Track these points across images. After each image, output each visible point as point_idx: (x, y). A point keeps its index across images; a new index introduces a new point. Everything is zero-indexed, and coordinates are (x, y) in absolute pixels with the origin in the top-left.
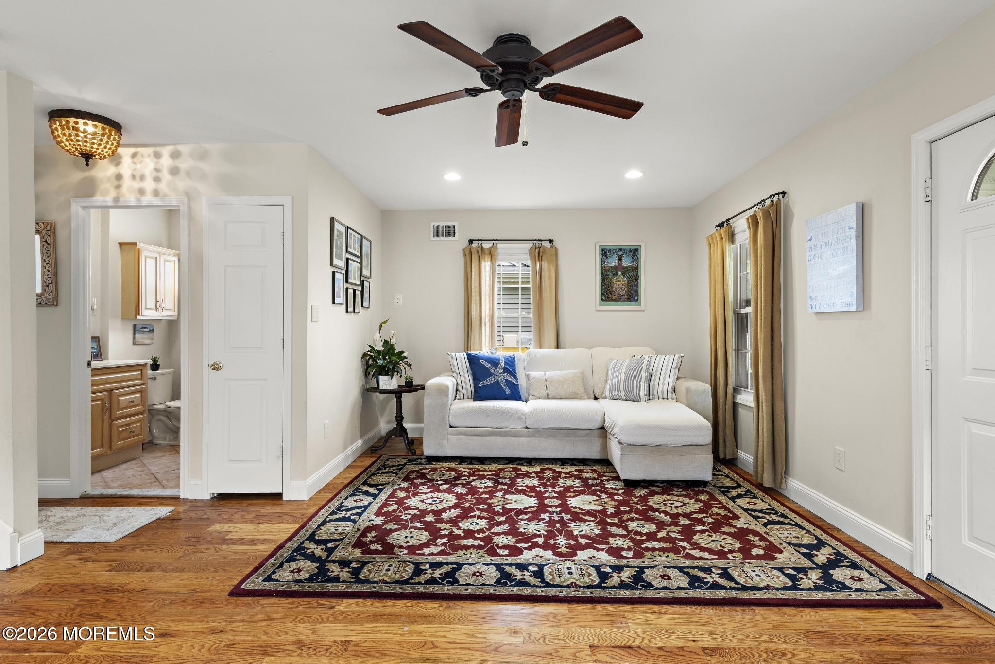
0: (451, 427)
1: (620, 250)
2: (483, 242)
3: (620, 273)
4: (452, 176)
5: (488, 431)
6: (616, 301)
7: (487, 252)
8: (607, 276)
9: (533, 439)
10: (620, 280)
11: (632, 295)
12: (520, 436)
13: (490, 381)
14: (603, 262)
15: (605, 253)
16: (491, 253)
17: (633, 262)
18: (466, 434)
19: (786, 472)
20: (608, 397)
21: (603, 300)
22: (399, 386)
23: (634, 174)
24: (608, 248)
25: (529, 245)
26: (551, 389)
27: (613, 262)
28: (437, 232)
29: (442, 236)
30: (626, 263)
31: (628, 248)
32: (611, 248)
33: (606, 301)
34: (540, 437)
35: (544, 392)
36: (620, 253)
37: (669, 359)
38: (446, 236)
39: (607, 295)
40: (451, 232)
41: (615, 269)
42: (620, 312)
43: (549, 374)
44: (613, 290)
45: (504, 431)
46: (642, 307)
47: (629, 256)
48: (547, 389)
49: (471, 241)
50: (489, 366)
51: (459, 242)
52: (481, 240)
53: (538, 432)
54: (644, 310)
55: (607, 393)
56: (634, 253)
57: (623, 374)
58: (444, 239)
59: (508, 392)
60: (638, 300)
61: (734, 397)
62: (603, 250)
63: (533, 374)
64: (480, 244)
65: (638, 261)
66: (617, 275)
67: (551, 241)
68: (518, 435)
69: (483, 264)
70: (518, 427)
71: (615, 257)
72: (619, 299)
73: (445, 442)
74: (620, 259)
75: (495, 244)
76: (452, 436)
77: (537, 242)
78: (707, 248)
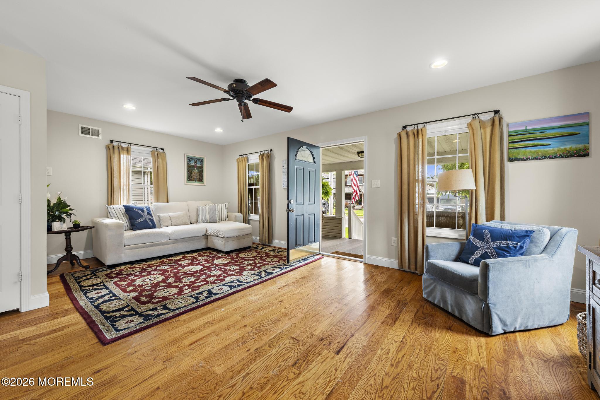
0: (124, 246)
1: (196, 158)
2: (121, 143)
3: (196, 169)
4: (129, 106)
5: (150, 244)
6: (193, 181)
7: (125, 149)
8: (190, 169)
9: (174, 244)
10: (196, 172)
11: (201, 179)
12: (168, 244)
13: (142, 219)
14: (188, 163)
15: (189, 159)
16: (128, 151)
17: (201, 164)
18: (136, 248)
19: (273, 239)
20: (201, 222)
21: (188, 180)
22: (68, 228)
23: (219, 130)
24: (191, 157)
25: (151, 149)
26: (173, 221)
27: (192, 164)
28: (85, 131)
29: (89, 134)
30: (198, 164)
31: (199, 158)
32: (192, 157)
33: (189, 180)
34: (178, 243)
35: (170, 223)
36: (196, 160)
37: (224, 205)
38: (92, 135)
39: (190, 178)
40: (96, 133)
41: (193, 166)
42: (195, 186)
43: (171, 214)
44: (193, 176)
45: (159, 243)
46: (205, 184)
47: (199, 162)
48: (171, 221)
49: (112, 141)
50: (140, 212)
51: (103, 140)
52: (120, 142)
53: (177, 241)
54: (205, 186)
55: (201, 221)
56: (202, 161)
57: (208, 212)
58: (90, 136)
59: (151, 225)
60: (203, 181)
61: (248, 218)
62: (188, 157)
63: (162, 215)
64: (119, 144)
65: (203, 164)
66: (194, 169)
67: (162, 149)
68: (167, 244)
69: (122, 156)
70: (166, 240)
71: (193, 161)
72: (195, 180)
73: (123, 255)
74: (196, 162)
75: (129, 146)
76: (127, 251)
77: (156, 149)
78: (236, 163)
